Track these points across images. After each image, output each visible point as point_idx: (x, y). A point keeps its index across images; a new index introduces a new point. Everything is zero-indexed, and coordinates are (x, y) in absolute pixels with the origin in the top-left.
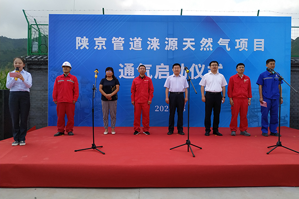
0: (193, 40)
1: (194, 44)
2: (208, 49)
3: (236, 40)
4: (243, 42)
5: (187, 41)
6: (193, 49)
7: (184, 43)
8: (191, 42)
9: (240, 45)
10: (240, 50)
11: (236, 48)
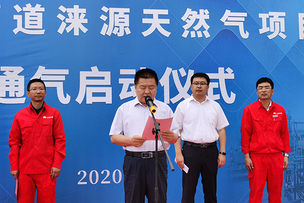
0: (166, 12)
1: (167, 21)
2: (200, 35)
3: (260, 15)
4: (276, 19)
5: (151, 16)
6: (167, 34)
7: (145, 21)
8: (161, 16)
9: (268, 25)
10: (270, 37)
11: (261, 31)
